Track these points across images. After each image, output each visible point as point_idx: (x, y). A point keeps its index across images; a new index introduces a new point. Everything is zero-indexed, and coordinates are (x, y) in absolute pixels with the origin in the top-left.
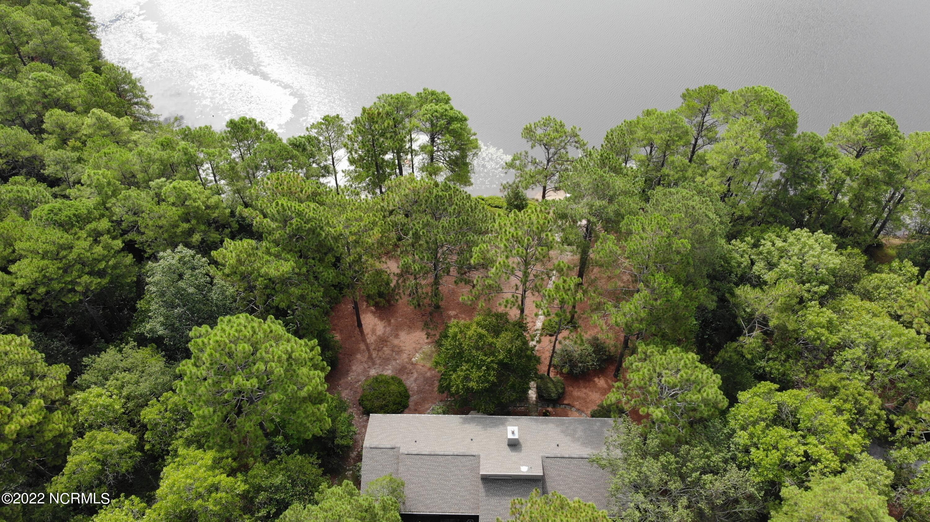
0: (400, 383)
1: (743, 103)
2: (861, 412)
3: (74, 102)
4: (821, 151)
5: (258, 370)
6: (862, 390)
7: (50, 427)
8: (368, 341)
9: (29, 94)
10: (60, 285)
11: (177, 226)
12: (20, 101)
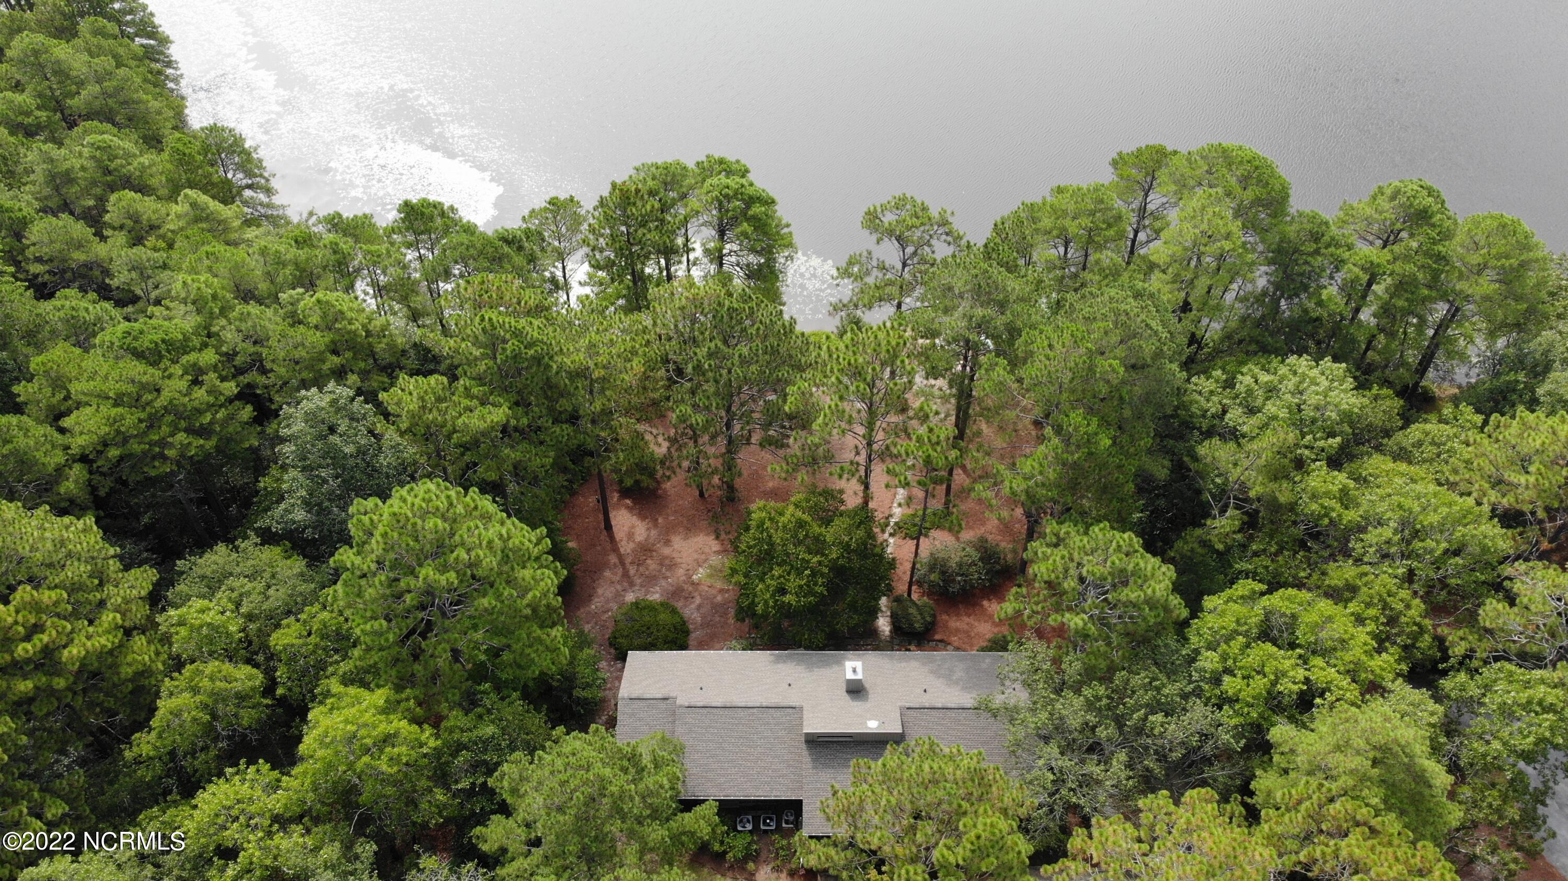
0: (674, 611)
1: (1206, 168)
2: (1392, 621)
3: (154, 182)
4: (1326, 238)
5: (457, 559)
6: (1394, 589)
7: (129, 658)
8: (622, 550)
9: (83, 168)
10: (142, 446)
11: (323, 361)
12: (68, 178)
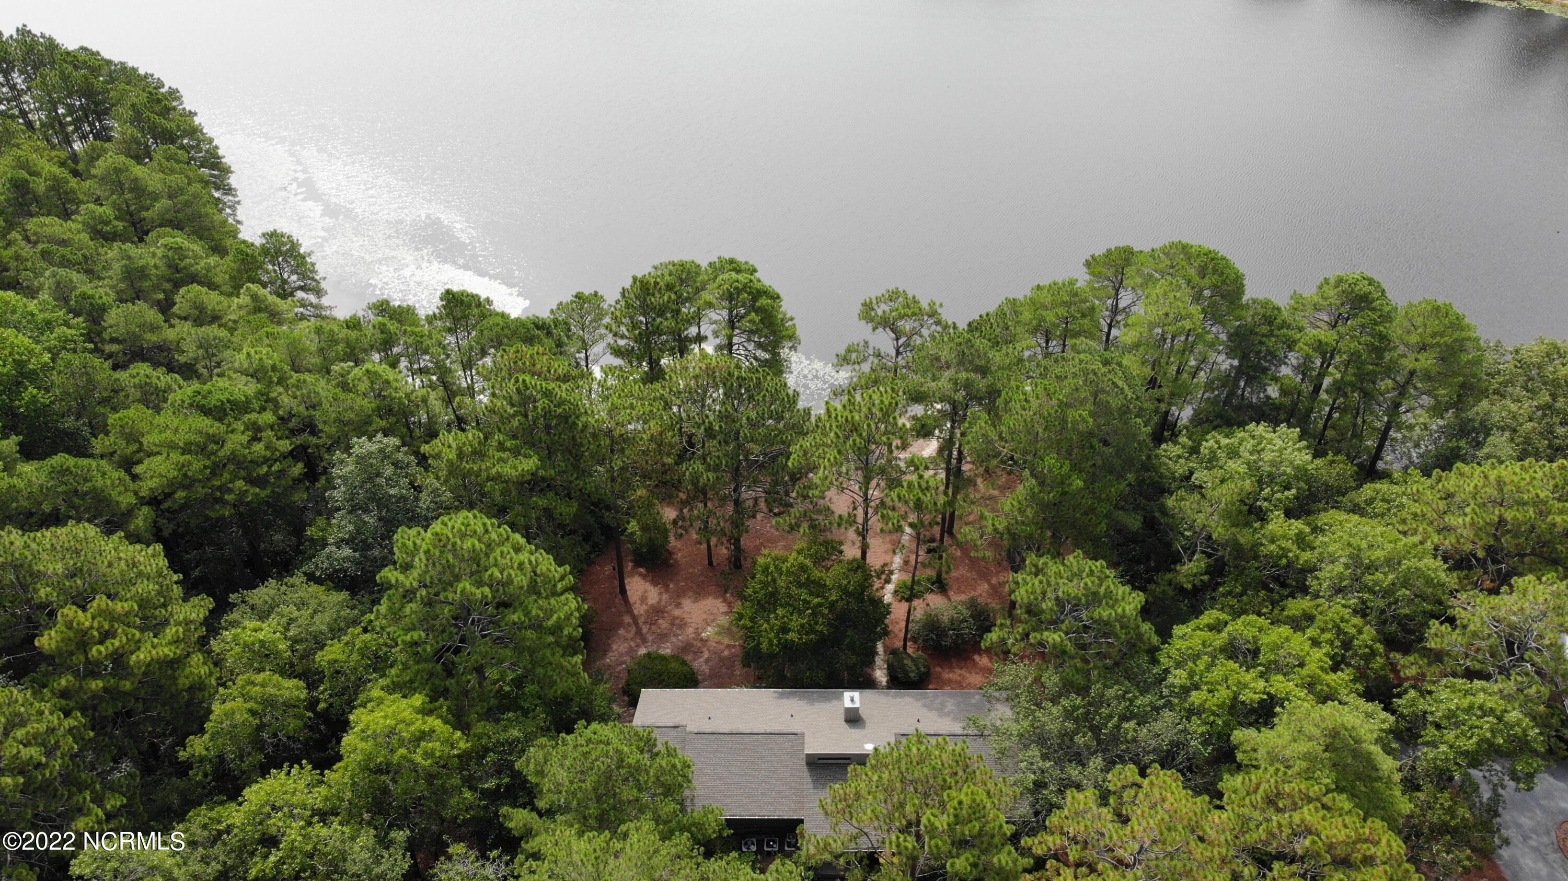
0: (684, 663)
1: (1169, 263)
2: (1347, 645)
3: (218, 280)
4: (1279, 321)
5: (491, 575)
6: (1347, 617)
7: (187, 671)
8: (636, 612)
9: (156, 267)
10: (206, 490)
11: (371, 424)
12: (142, 273)
